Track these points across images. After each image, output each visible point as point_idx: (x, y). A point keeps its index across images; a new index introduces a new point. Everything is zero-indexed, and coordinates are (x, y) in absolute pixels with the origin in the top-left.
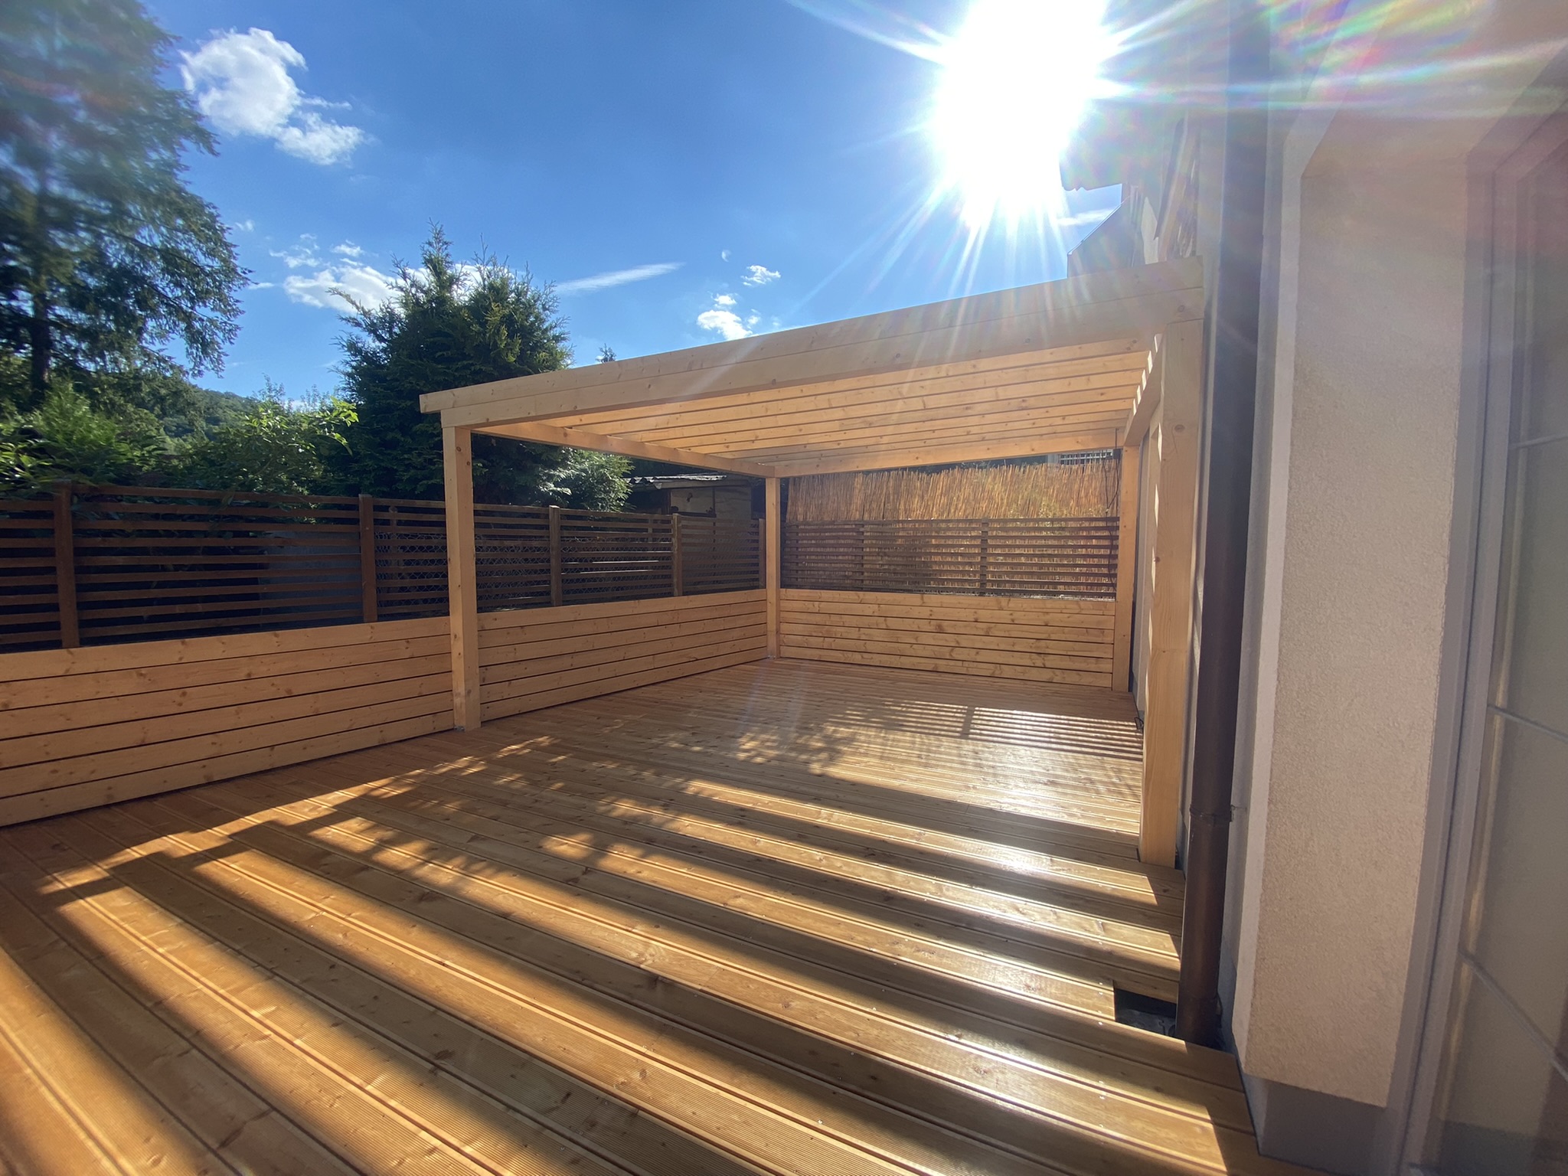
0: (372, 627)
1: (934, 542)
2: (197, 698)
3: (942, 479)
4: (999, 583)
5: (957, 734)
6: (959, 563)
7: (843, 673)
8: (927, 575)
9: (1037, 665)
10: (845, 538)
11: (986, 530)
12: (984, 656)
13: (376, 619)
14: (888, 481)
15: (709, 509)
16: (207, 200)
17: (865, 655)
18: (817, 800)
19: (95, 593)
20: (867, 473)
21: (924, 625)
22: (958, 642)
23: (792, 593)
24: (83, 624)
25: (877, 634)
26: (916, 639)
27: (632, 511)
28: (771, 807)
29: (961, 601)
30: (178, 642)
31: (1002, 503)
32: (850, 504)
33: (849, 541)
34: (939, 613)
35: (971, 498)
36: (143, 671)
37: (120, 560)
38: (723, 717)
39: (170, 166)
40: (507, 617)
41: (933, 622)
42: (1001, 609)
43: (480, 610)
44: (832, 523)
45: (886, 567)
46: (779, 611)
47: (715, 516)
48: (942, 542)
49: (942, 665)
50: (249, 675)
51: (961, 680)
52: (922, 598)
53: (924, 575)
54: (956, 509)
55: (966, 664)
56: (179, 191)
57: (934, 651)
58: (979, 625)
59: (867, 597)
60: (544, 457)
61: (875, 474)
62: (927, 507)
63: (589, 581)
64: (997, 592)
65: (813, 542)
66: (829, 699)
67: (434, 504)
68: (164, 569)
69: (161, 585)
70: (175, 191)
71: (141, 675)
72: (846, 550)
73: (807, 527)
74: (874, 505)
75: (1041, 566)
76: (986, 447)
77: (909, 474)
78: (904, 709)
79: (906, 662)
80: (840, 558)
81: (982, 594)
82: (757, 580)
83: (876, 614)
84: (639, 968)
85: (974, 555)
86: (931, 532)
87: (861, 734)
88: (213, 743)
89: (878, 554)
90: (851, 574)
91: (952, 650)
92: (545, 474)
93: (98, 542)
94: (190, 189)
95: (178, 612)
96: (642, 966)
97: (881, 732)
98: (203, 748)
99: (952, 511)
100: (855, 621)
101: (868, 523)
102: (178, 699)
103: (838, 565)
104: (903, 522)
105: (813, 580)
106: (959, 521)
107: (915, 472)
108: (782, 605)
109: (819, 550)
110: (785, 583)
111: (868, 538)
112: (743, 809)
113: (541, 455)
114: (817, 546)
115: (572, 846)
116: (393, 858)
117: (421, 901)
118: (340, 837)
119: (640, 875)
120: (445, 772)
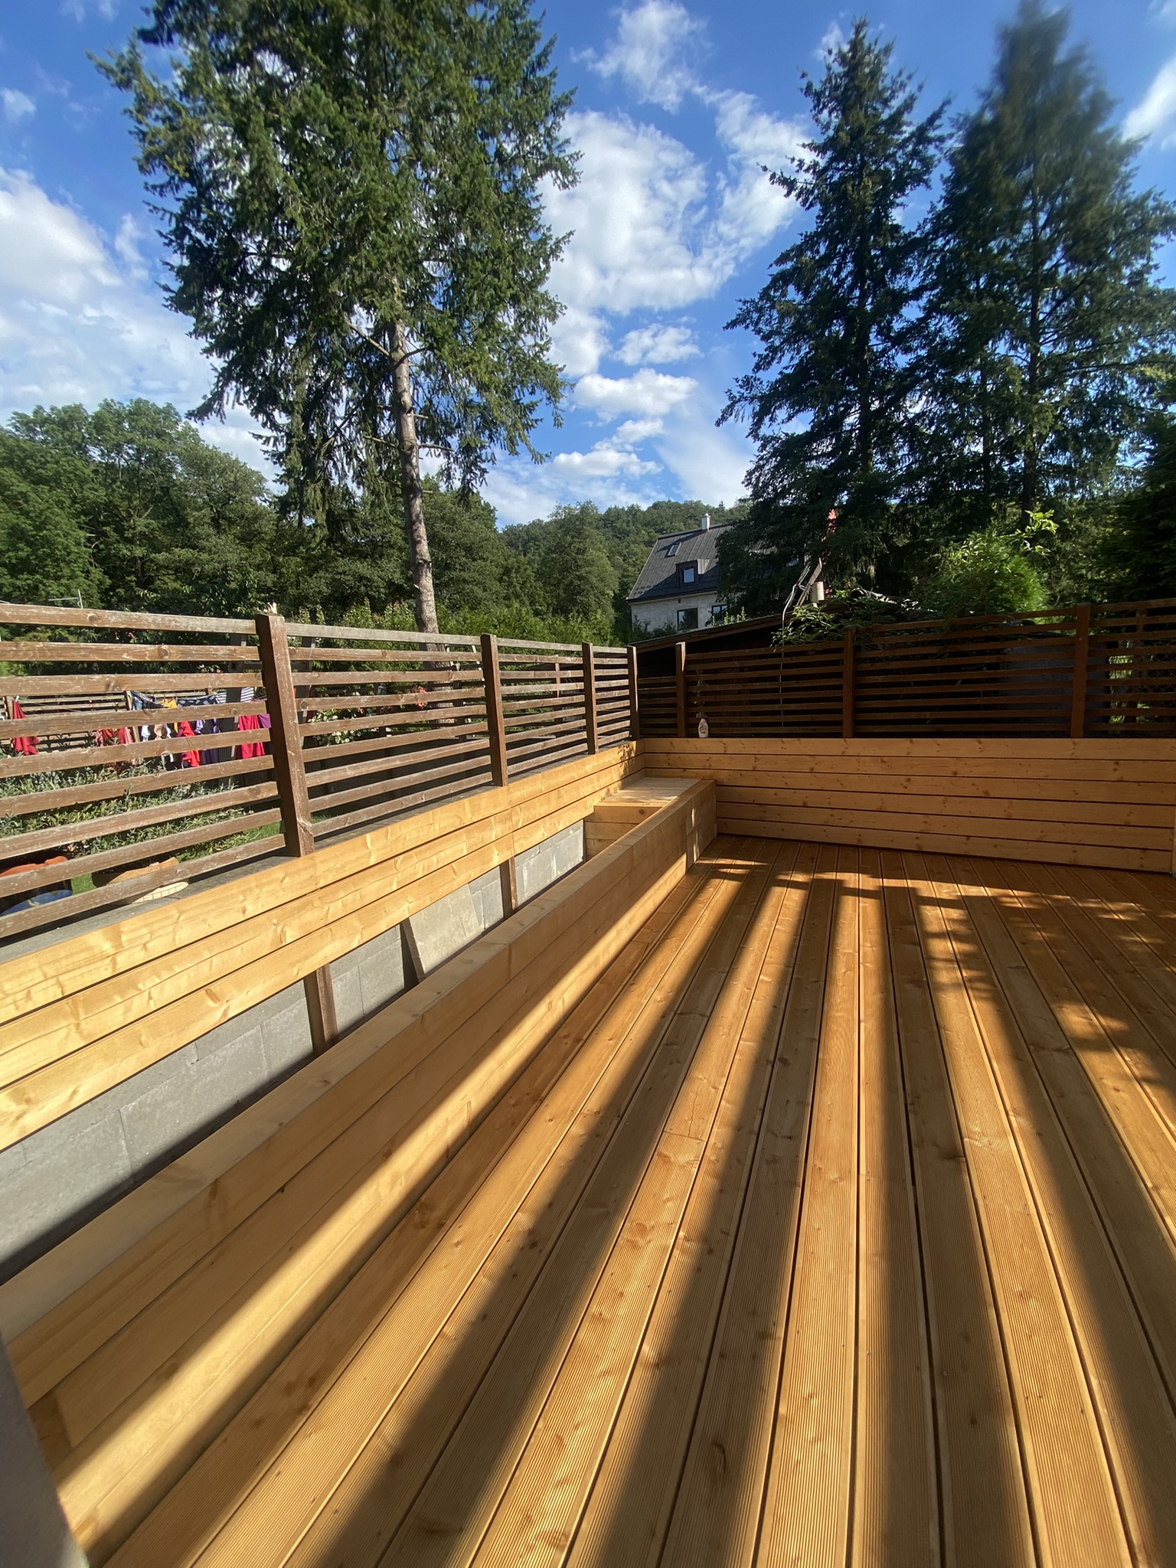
2: (916, 785)
19: (866, 702)
24: (857, 723)
30: (908, 740)
71: (884, 761)
84: (962, 1139)
88: (923, 822)
93: (868, 666)
95: (913, 717)
98: (916, 824)
102: (905, 784)
115: (1092, 1024)
116: (941, 947)
117: (911, 982)
118: (935, 918)
119: (1113, 1092)
120: (1090, 908)
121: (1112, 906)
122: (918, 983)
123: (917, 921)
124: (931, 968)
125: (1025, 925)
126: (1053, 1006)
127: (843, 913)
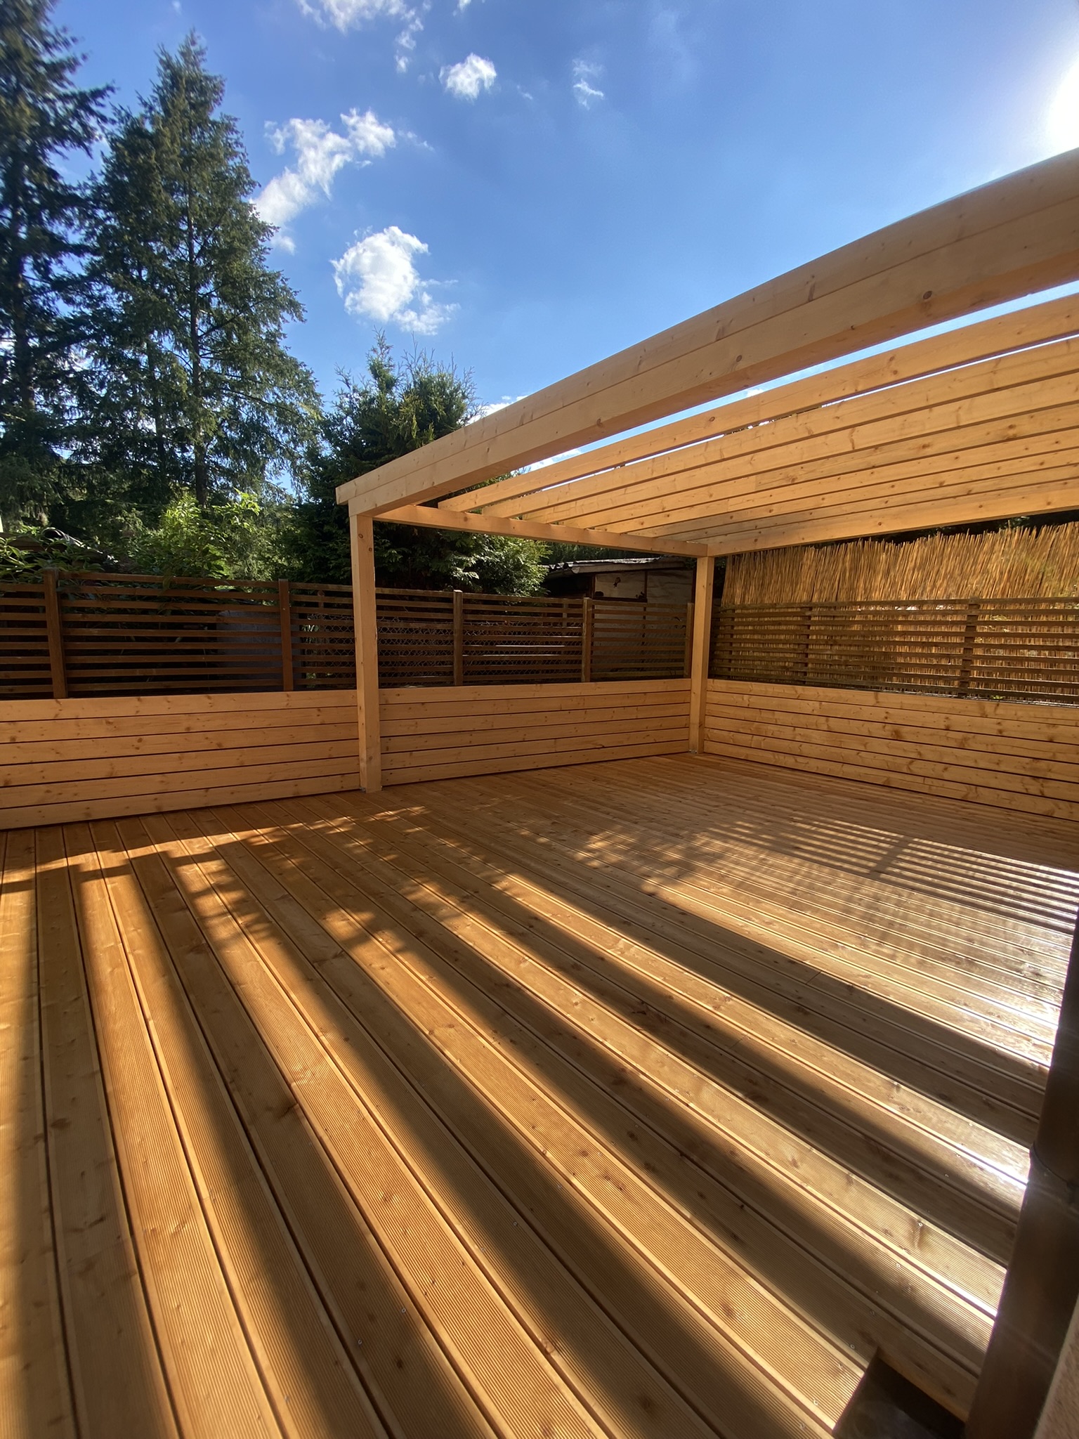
0: (288, 696)
1: (900, 628)
2: (150, 745)
3: (916, 550)
4: (987, 682)
5: (865, 871)
6: (932, 655)
7: (766, 777)
8: (889, 669)
9: (1030, 792)
10: (787, 623)
11: (974, 613)
12: (953, 773)
13: (292, 688)
14: (845, 554)
15: (639, 594)
16: (299, 361)
17: (800, 759)
18: (625, 925)
19: (79, 657)
20: (819, 546)
21: (876, 729)
22: (920, 754)
23: (720, 684)
24: (70, 681)
25: (816, 736)
26: (865, 745)
27: (545, 596)
28: (569, 923)
29: (928, 703)
30: (134, 698)
31: (1001, 579)
32: (797, 584)
33: (792, 627)
34: (897, 716)
35: (957, 572)
36: (111, 720)
37: (95, 632)
38: (597, 810)
39: (274, 335)
40: (411, 694)
41: (888, 727)
42: (984, 715)
43: (381, 685)
44: (774, 606)
45: (836, 658)
46: (704, 703)
47: (646, 601)
48: (911, 629)
49: (896, 779)
50: (188, 728)
51: (917, 800)
52: (876, 698)
53: (884, 668)
54: (934, 586)
55: (928, 781)
56: (281, 355)
57: (887, 762)
58: (951, 734)
59: (806, 693)
60: (458, 544)
61: (829, 548)
62: (893, 584)
63: (494, 663)
64: (986, 695)
65: (750, 628)
66: (727, 804)
67: (345, 588)
68: (129, 639)
69: (127, 652)
70: (279, 356)
71: (109, 723)
72: (788, 637)
73: (746, 612)
74: (826, 584)
75: (1053, 662)
76: (978, 504)
77: (871, 546)
78: (814, 828)
79: (849, 771)
80: (781, 646)
81: (961, 695)
82: (682, 668)
83: (815, 712)
84: (289, 1086)
85: (955, 645)
86: (898, 616)
87: (734, 852)
88: (162, 782)
89: (826, 643)
90: (791, 664)
91: (911, 763)
92: (455, 560)
93: (78, 617)
94: (289, 353)
95: (138, 674)
96: (294, 1085)
97: (762, 853)
98: (154, 784)
99: (928, 589)
100: (789, 719)
101: (816, 606)
102: (137, 744)
103: (777, 655)
104: (861, 604)
105: (748, 671)
106: (937, 602)
107: (880, 542)
108: (708, 696)
109: (756, 637)
110: (714, 672)
111: (816, 623)
112: (536, 918)
113: (456, 541)
114: (754, 632)
115: (350, 924)
116: (211, 904)
117: (192, 951)
118: (196, 876)
119: (381, 971)
120: (319, 829)
121: (333, 824)
122: (197, 949)
123: (177, 884)
124: (207, 928)
125: (278, 858)
126: (319, 921)
127: (89, 903)
